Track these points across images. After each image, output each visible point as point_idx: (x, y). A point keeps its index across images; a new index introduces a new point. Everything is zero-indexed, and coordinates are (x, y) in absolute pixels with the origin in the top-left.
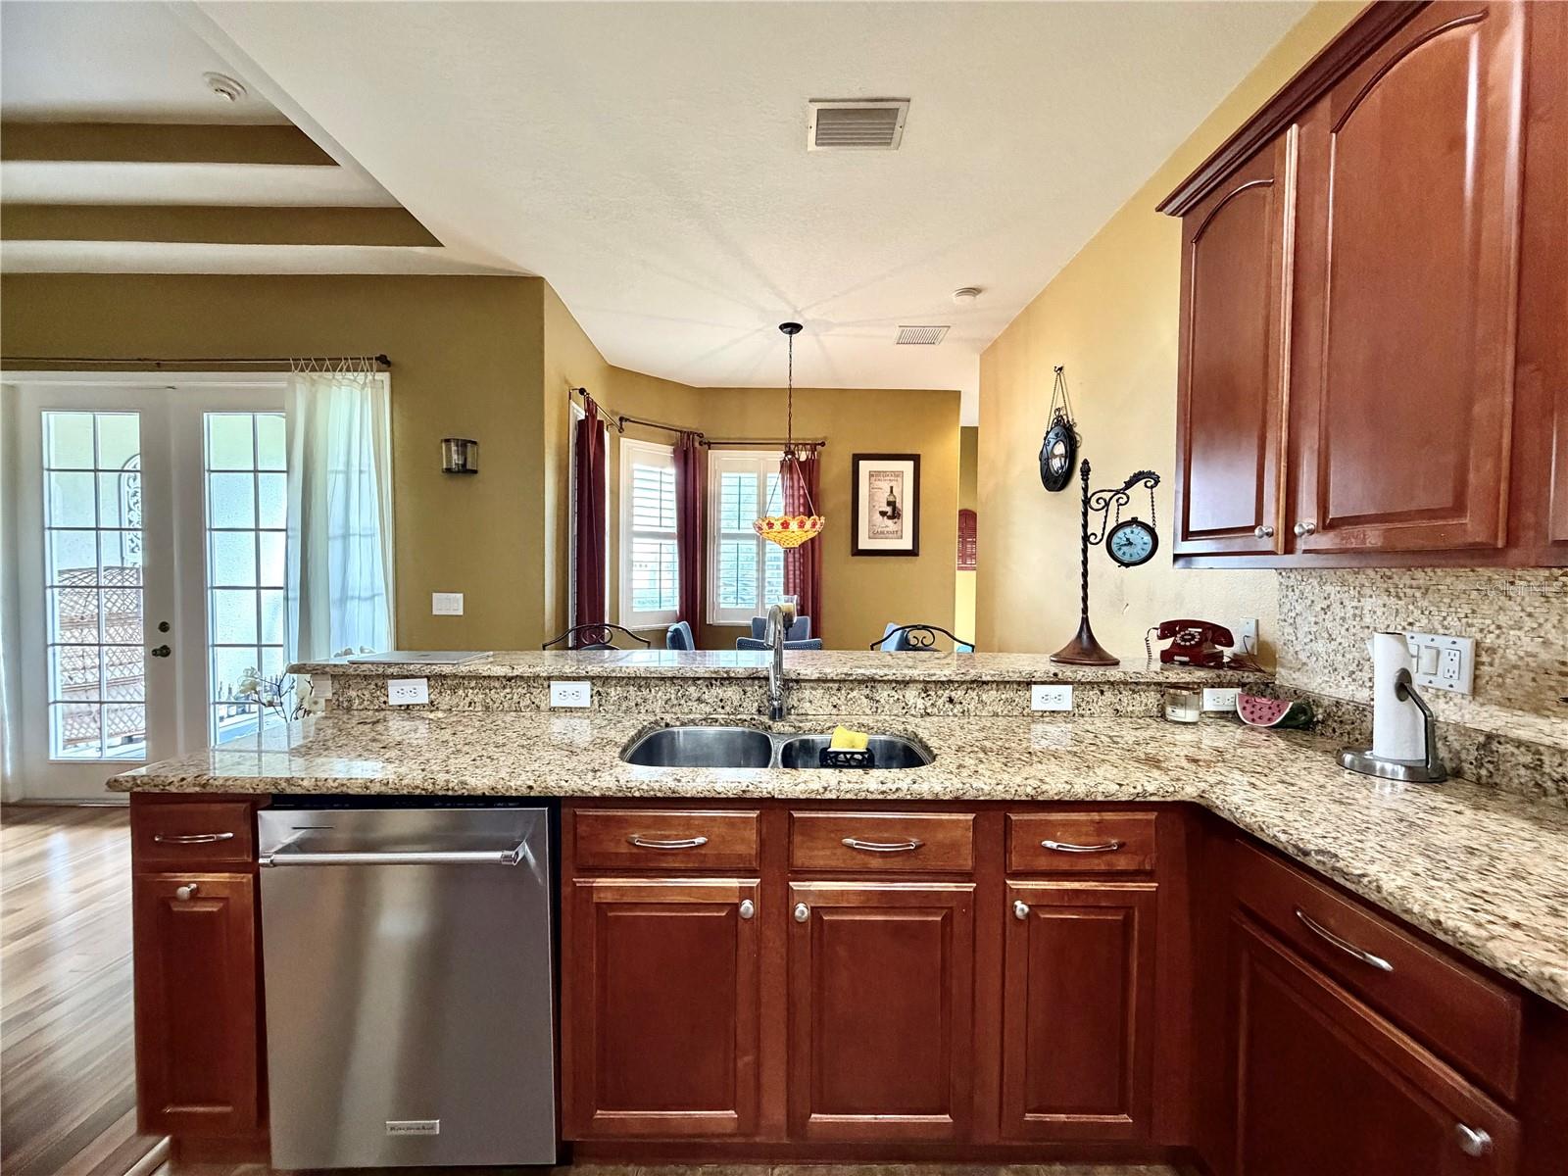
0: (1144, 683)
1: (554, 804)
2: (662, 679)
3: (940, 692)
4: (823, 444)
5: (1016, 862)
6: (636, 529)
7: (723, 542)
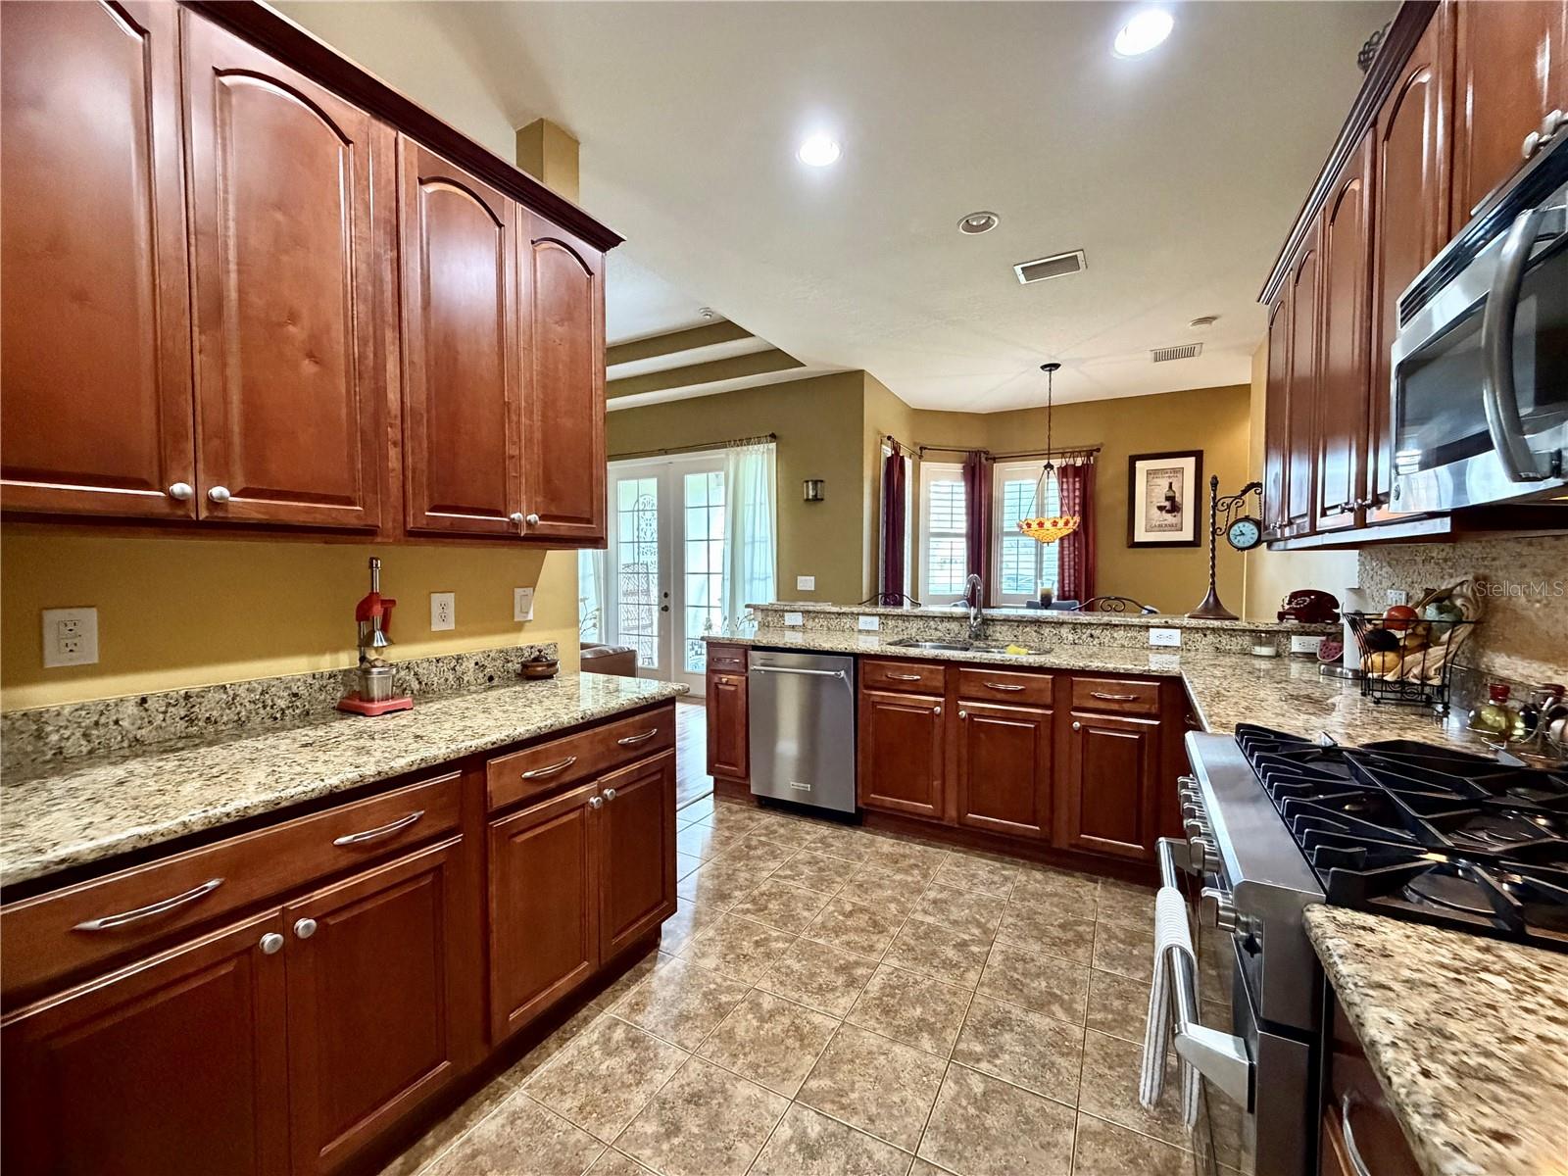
0: (1240, 630)
1: (858, 657)
2: (916, 616)
3: (1084, 631)
4: (1098, 450)
5: (1076, 702)
6: (932, 530)
7: (1005, 538)
